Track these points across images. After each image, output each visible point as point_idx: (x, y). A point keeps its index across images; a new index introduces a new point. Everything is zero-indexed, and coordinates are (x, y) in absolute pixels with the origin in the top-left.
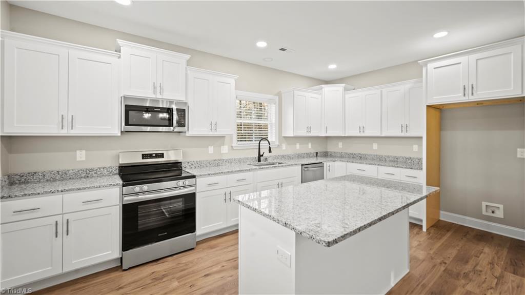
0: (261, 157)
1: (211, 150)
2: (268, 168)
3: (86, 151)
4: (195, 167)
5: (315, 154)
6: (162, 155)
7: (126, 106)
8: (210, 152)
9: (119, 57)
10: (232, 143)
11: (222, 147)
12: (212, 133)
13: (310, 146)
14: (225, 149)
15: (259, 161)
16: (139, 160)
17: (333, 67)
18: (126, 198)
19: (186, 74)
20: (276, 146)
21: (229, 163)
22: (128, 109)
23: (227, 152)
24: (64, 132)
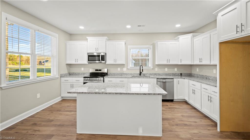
0: (141, 74)
1: (119, 69)
2: (135, 78)
3: (84, 68)
4: (113, 75)
5: (180, 74)
6: (100, 70)
7: (88, 55)
8: (118, 70)
9: (87, 42)
10: (128, 67)
11: (123, 68)
12: (115, 63)
13: (176, 69)
14: (125, 69)
15: (140, 75)
16: (94, 71)
17: (178, 26)
18: (84, 81)
19: (106, 43)
20: (151, 69)
21: (126, 75)
22: (89, 56)
23: (126, 70)
24: (76, 63)
